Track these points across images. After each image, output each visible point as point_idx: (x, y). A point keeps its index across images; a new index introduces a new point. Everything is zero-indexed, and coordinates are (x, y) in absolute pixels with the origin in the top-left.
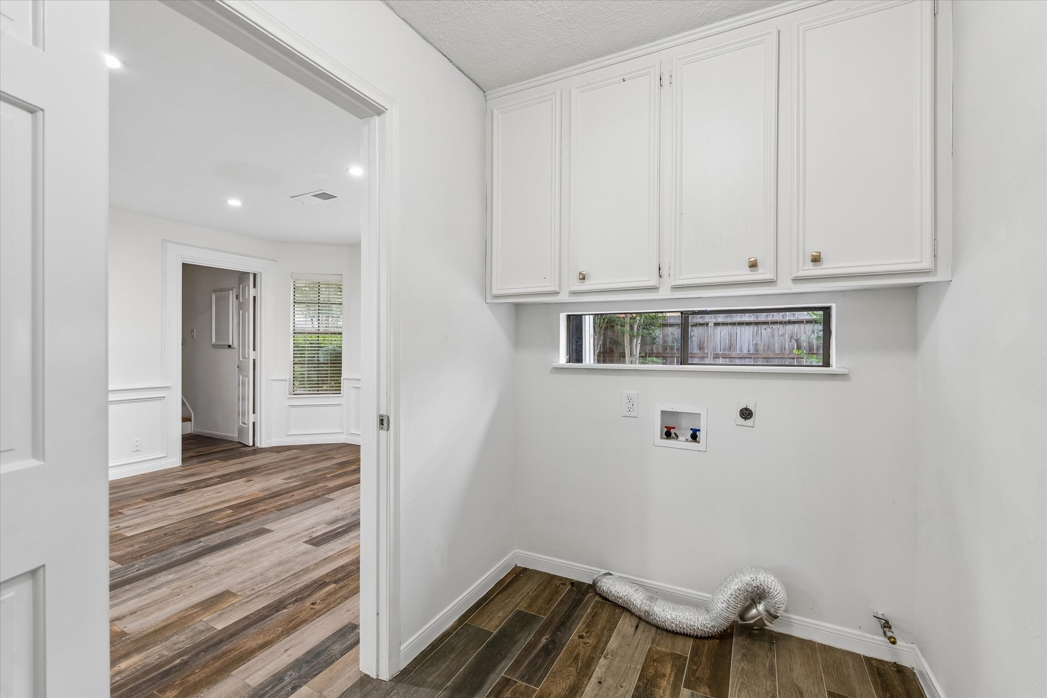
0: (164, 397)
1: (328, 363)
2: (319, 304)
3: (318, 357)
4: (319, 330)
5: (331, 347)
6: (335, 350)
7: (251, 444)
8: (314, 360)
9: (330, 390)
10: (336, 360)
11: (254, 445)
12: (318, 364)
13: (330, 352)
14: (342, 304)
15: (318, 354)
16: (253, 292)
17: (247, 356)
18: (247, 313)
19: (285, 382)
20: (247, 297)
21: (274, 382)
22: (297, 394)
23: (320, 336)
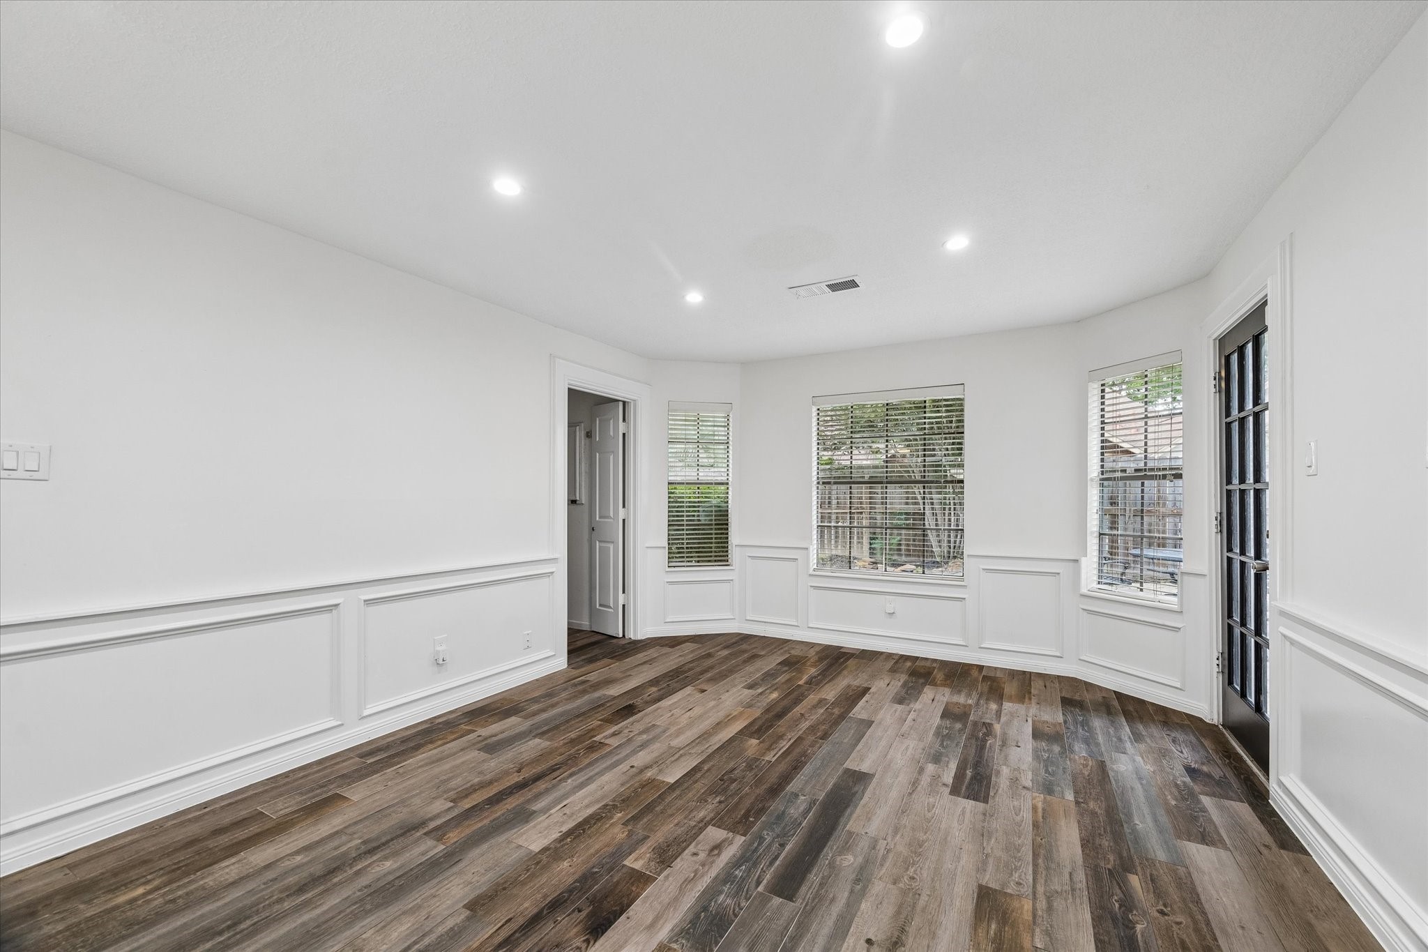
0: (552, 573)
1: (712, 525)
2: (698, 444)
3: (698, 516)
4: (698, 479)
5: (714, 502)
6: (719, 507)
7: (621, 635)
8: (693, 520)
9: (715, 561)
10: (721, 520)
11: (624, 636)
12: (698, 525)
13: (713, 509)
14: (728, 443)
15: (699, 511)
16: (622, 427)
17: (612, 515)
18: (611, 457)
19: (662, 550)
20: (612, 434)
21: (649, 550)
22: (674, 567)
23: (701, 487)
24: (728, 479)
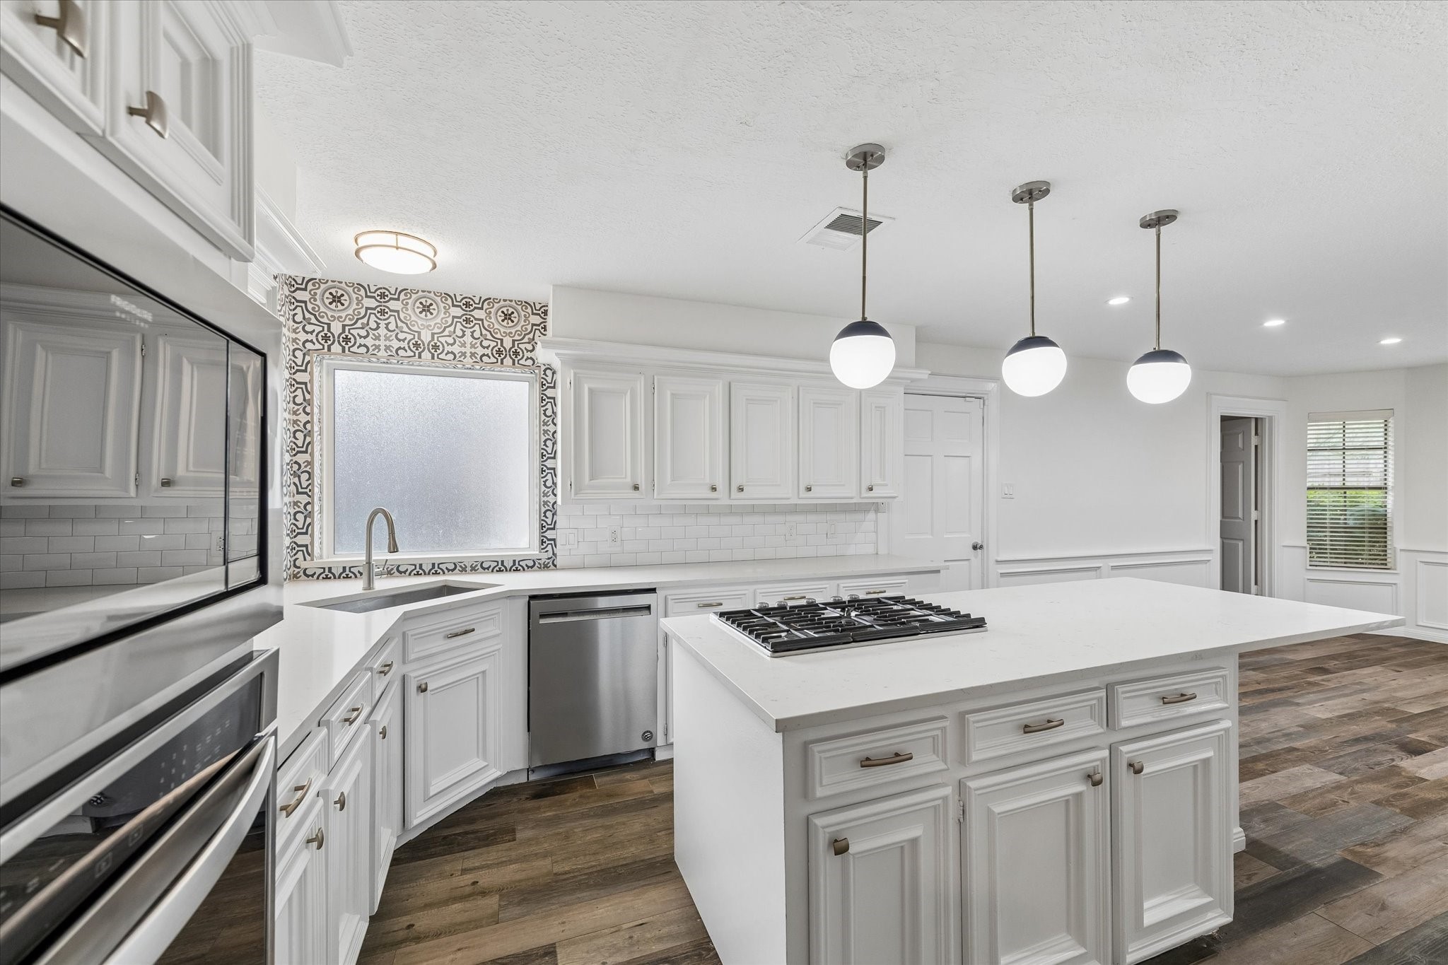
0: (1209, 561)
1: (1364, 528)
2: (1344, 450)
3: (1345, 519)
4: (1344, 484)
5: (1368, 506)
6: (1375, 511)
8: (1338, 523)
9: (1371, 564)
10: (1378, 526)
12: (1347, 528)
13: (1367, 513)
14: (1386, 448)
15: (1345, 515)
16: (1254, 440)
17: (1240, 515)
18: (1240, 467)
19: (1303, 550)
20: (1240, 445)
21: (1285, 549)
22: (1316, 566)
23: (1348, 491)
24: (1386, 484)
